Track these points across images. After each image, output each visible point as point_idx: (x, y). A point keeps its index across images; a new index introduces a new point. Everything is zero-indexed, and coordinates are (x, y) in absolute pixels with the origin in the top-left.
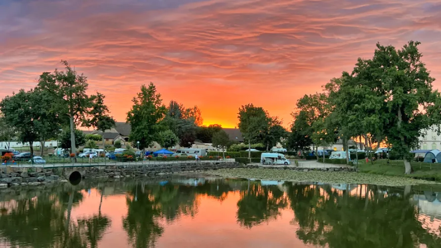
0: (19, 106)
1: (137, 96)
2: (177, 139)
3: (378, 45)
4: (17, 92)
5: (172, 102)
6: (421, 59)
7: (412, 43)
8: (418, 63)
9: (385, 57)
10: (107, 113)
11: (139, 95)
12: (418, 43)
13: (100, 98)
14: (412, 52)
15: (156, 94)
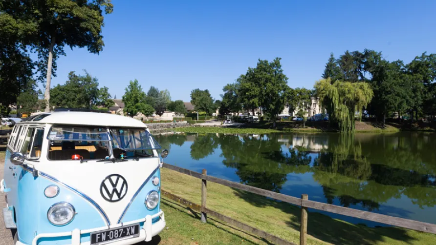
0: (58, 94)
1: (127, 87)
2: (154, 110)
3: (259, 60)
4: (56, 86)
5: (152, 87)
6: (281, 67)
7: (277, 58)
8: (280, 70)
9: (263, 67)
10: (110, 98)
11: (129, 86)
12: (280, 59)
13: (106, 89)
14: (277, 64)
15: (138, 85)
